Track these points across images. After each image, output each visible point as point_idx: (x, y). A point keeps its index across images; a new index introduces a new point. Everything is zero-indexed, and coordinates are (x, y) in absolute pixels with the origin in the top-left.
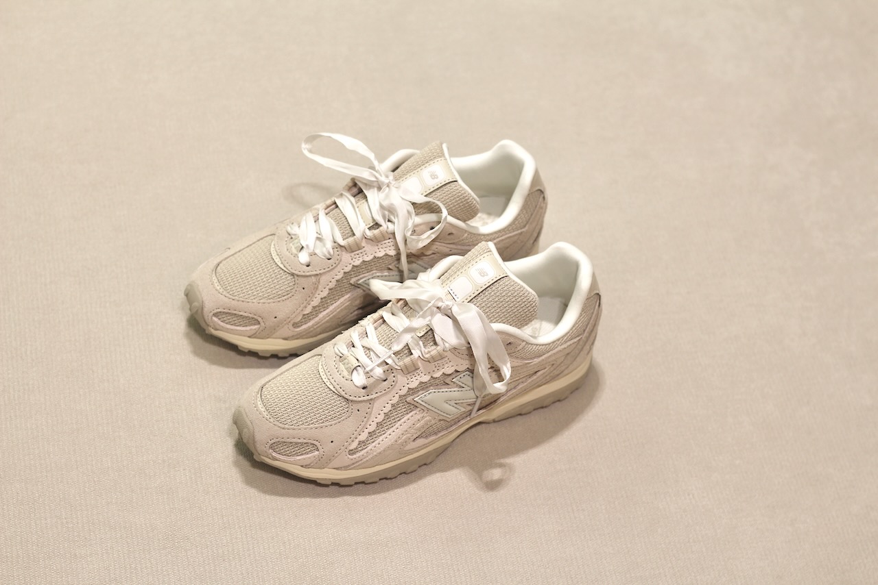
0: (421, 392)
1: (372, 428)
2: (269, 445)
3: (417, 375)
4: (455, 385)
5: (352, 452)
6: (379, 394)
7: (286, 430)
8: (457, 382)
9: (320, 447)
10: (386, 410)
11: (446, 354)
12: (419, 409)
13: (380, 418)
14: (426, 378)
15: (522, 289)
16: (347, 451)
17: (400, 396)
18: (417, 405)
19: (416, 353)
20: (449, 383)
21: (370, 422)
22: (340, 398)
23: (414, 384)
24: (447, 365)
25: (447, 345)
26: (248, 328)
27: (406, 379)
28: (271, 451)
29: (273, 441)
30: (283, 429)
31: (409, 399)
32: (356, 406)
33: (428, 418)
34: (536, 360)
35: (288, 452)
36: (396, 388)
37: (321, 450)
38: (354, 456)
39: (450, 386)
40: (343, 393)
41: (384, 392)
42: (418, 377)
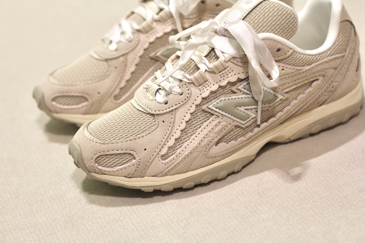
0: (214, 101)
1: (178, 134)
2: (94, 159)
3: (207, 86)
4: (242, 93)
5: (164, 157)
6: (178, 105)
7: (106, 145)
8: (243, 90)
9: (136, 156)
10: (187, 119)
11: (227, 65)
12: (214, 116)
13: (183, 126)
14: (215, 88)
15: (284, 8)
16: (160, 156)
17: (196, 106)
18: (213, 112)
19: (203, 68)
20: (236, 91)
21: (175, 130)
22: (148, 115)
23: (206, 94)
24: (230, 75)
25: (226, 55)
26: (80, 106)
27: (198, 91)
28: (96, 165)
29: (96, 156)
30: (104, 144)
31: (204, 107)
32: (161, 119)
33: (224, 123)
34: (307, 68)
35: (110, 164)
36: (191, 99)
37: (138, 158)
38: (167, 161)
39: (236, 94)
40: (150, 111)
41: (182, 103)
42: (208, 88)
